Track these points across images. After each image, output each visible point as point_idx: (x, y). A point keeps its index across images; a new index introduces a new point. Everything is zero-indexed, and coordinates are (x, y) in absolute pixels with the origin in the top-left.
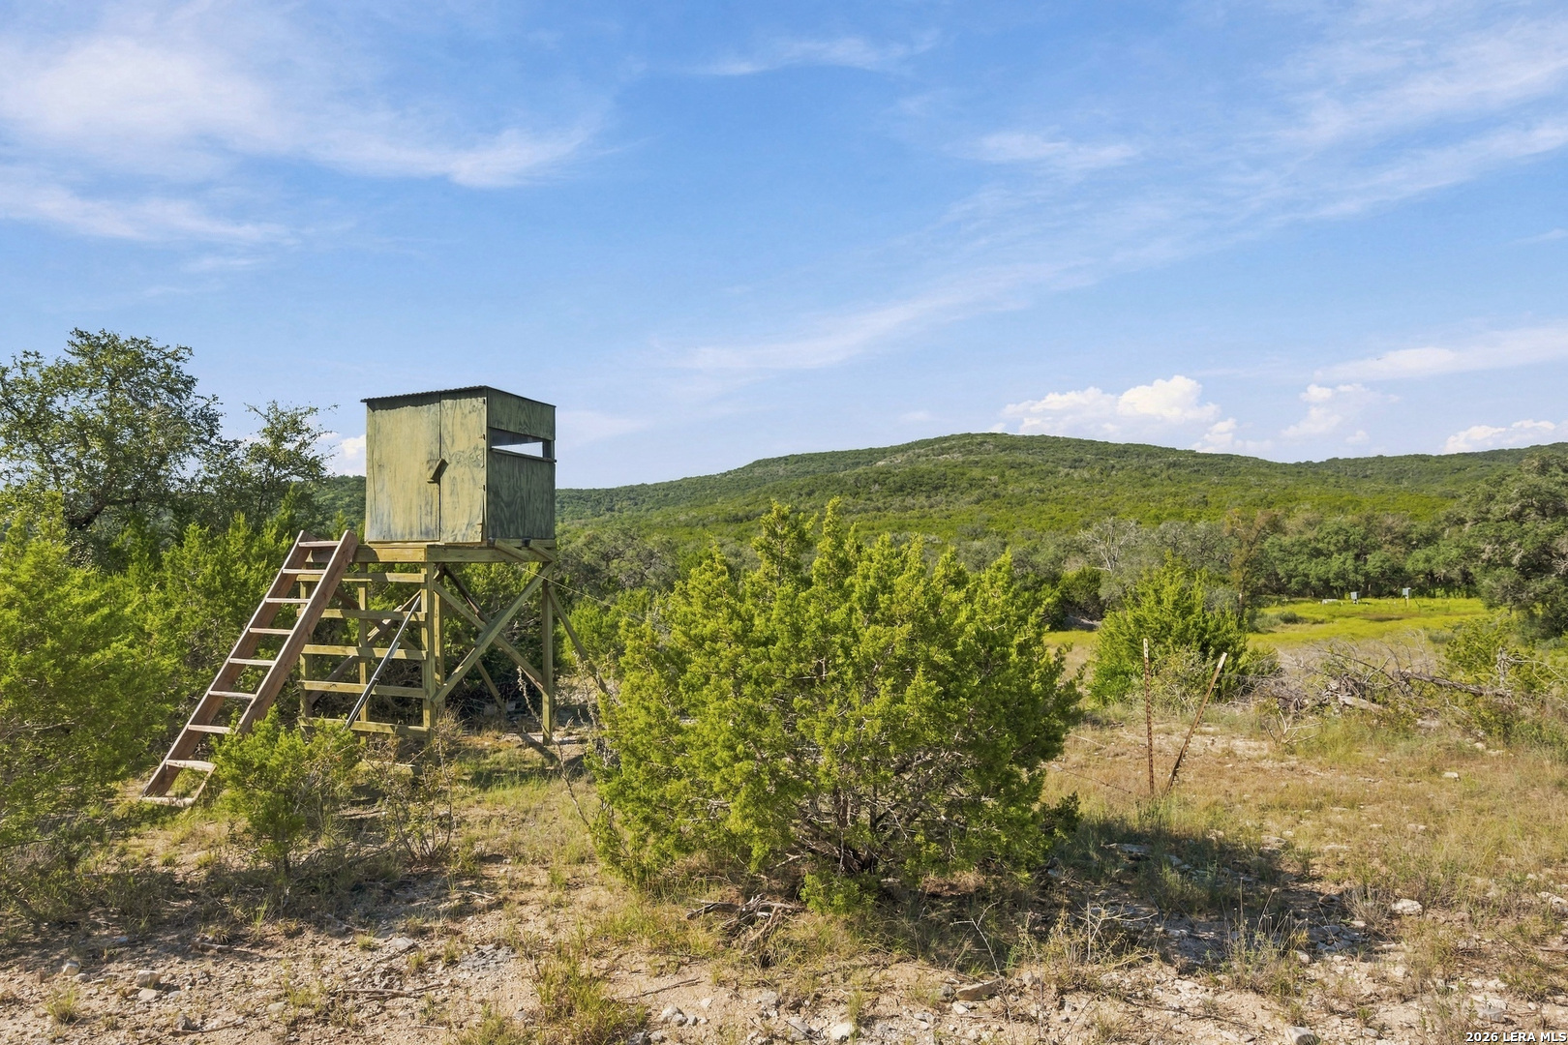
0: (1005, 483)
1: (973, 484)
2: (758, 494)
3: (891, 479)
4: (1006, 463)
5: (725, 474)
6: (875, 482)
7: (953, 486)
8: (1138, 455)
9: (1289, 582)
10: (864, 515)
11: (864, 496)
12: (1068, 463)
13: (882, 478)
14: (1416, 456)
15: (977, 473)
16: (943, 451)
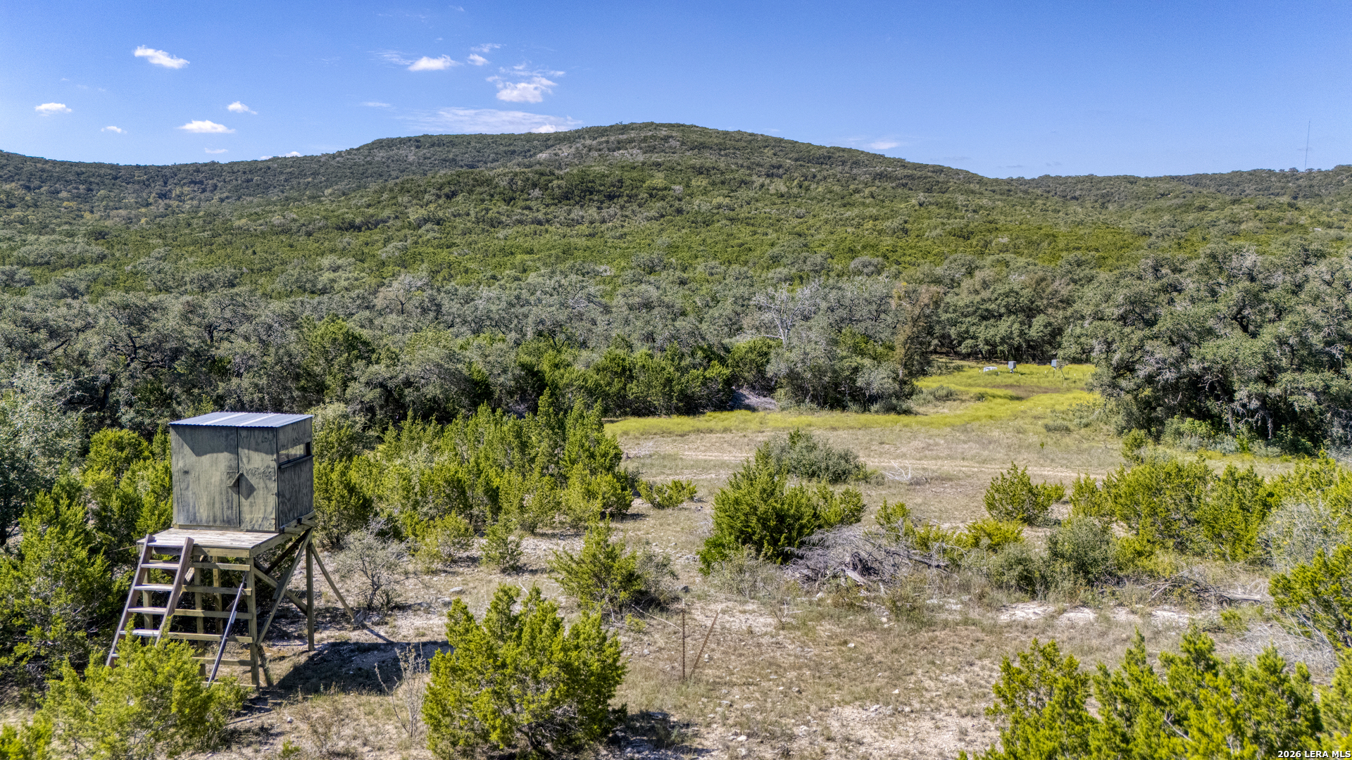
0: (691, 195)
1: (653, 194)
2: (382, 191)
3: (555, 182)
4: (693, 167)
5: (333, 157)
6: (535, 186)
7: (630, 197)
8: (844, 163)
9: (960, 344)
10: (520, 228)
11: (521, 203)
12: (763, 171)
13: (541, 180)
14: (1125, 177)
15: (659, 180)
16: (620, 145)
